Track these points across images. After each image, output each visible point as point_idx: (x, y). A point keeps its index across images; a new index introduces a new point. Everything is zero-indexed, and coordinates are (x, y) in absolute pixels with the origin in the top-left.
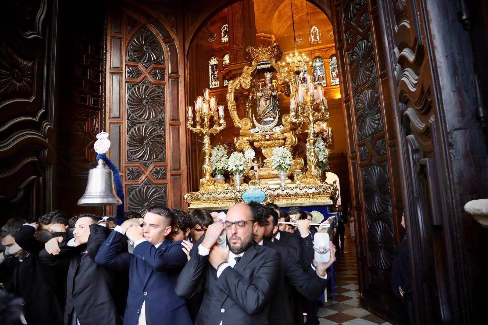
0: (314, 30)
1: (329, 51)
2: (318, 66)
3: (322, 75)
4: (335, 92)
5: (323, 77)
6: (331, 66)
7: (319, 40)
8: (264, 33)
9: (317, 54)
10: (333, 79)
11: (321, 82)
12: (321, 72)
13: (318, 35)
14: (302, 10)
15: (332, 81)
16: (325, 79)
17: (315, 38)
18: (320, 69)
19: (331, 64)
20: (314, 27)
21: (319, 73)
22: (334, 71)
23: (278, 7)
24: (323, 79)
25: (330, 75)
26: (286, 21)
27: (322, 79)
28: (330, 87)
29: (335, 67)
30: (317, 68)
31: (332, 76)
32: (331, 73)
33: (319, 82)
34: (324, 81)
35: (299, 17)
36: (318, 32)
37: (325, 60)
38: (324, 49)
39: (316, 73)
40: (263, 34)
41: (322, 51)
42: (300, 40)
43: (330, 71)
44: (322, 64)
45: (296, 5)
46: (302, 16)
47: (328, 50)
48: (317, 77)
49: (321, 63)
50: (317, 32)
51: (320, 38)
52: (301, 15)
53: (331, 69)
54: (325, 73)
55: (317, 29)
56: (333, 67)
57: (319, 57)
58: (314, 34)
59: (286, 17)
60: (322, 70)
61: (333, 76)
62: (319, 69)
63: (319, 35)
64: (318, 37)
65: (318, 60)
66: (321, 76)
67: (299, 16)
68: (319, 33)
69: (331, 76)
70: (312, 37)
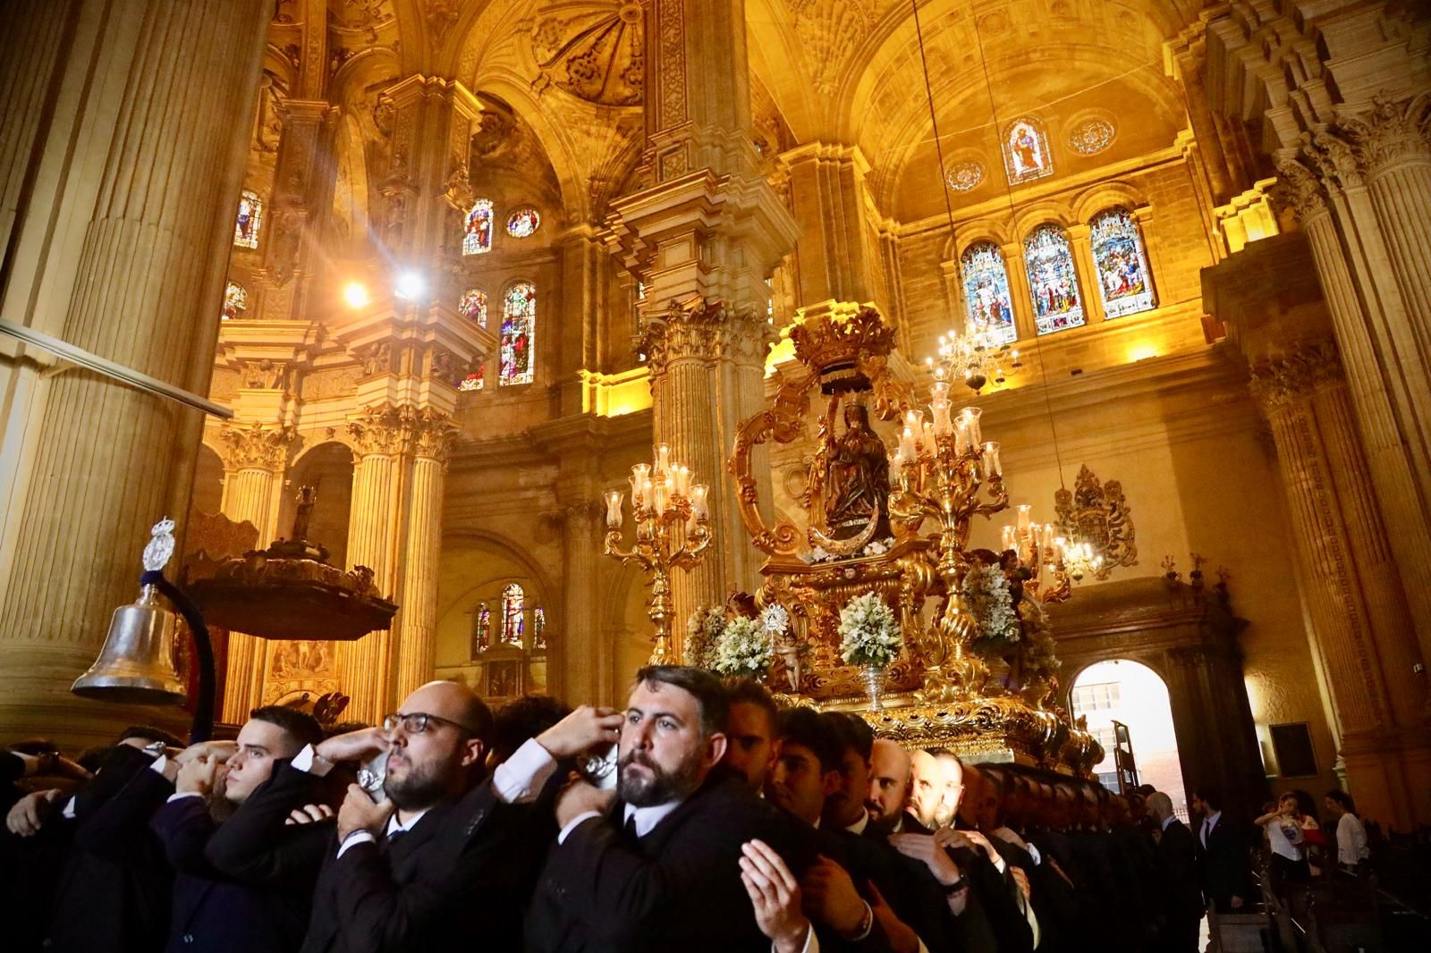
0: (1023, 136)
1: (1084, 196)
2: (1049, 260)
3: (1067, 289)
4: (1120, 342)
5: (1068, 293)
6: (1097, 251)
7: (1041, 166)
8: (824, 144)
9: (1038, 216)
10: (1109, 299)
11: (1062, 316)
12: (1060, 276)
13: (1037, 149)
14: (970, 74)
15: (1107, 306)
16: (1078, 300)
17: (1028, 160)
18: (1058, 269)
19: (1096, 245)
20: (1022, 126)
21: (1054, 284)
22: (1109, 269)
23: (871, 55)
24: (1073, 302)
25: (1097, 284)
26: (914, 119)
27: (1065, 304)
28: (1098, 326)
29: (1112, 255)
30: (1046, 266)
31: (1107, 287)
32: (1099, 277)
33: (1056, 315)
34: (1077, 311)
35: (962, 103)
36: (1036, 142)
37: (1072, 230)
38: (1065, 194)
39: (1041, 285)
40: (818, 145)
41: (1059, 201)
42: (972, 178)
43: (1098, 271)
44: (1064, 249)
45: (945, 58)
46: (974, 95)
47: (1081, 193)
48: (1048, 296)
49: (1058, 246)
50: (1032, 140)
51: (1044, 159)
52: (968, 92)
53: (1101, 264)
54: (1079, 280)
55: (1031, 132)
56: (1105, 254)
57: (1048, 225)
58: (1022, 150)
59: (910, 105)
60: (1063, 270)
61: (1111, 285)
62: (1051, 270)
63: (1042, 149)
64: (1037, 158)
65: (1044, 238)
66: (1062, 292)
67: (961, 97)
68: (1042, 143)
69: (1102, 288)
70: (1017, 160)
